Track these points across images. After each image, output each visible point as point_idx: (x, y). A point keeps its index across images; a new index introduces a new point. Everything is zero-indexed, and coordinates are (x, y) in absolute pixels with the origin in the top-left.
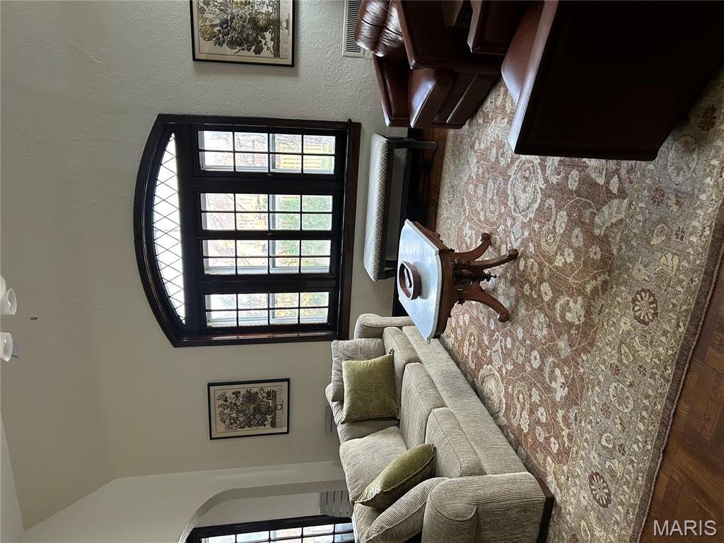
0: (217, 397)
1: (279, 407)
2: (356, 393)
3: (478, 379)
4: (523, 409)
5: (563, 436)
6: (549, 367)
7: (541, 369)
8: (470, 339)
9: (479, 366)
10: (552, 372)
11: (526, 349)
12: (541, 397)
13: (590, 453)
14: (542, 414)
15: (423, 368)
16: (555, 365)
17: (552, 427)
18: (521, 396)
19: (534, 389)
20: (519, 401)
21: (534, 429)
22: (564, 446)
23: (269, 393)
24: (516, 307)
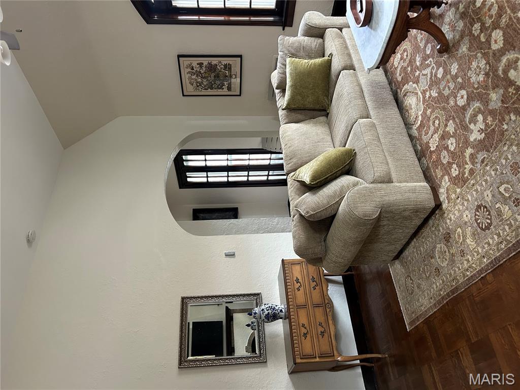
0: (185, 66)
1: (234, 76)
2: (296, 88)
3: (401, 91)
4: (435, 132)
5: (466, 168)
6: (473, 110)
7: (464, 109)
8: (403, 53)
9: (405, 81)
10: (475, 116)
11: (455, 86)
12: (456, 130)
13: (485, 190)
14: (452, 144)
15: (356, 76)
16: (480, 111)
17: (456, 156)
18: (437, 122)
19: (451, 121)
20: (434, 124)
21: (441, 151)
22: (463, 175)
23: (225, 66)
24: (459, 41)
